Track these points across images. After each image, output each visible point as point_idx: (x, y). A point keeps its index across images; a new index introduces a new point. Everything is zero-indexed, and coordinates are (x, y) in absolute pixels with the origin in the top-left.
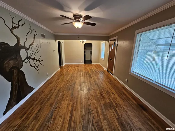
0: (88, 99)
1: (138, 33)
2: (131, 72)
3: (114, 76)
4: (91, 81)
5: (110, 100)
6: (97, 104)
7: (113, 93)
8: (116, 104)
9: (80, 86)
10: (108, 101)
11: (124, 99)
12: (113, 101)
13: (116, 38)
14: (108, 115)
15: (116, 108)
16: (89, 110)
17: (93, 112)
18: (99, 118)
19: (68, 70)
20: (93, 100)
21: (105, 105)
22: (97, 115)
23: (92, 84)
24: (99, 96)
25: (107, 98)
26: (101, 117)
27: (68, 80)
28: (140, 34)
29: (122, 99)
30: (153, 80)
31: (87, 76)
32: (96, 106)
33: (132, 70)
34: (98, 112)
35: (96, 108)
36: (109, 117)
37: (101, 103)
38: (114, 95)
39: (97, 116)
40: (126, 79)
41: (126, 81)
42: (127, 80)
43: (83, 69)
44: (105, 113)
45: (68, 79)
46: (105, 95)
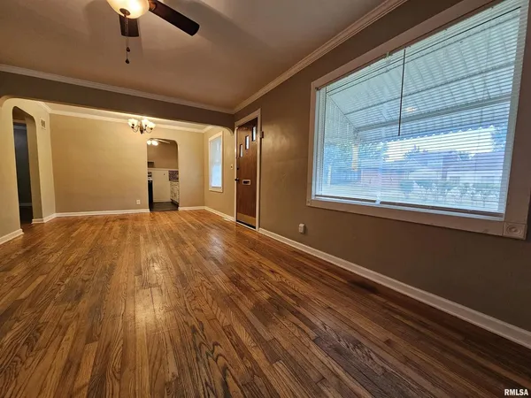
0: (183, 310)
1: (318, 89)
2: (313, 198)
3: (262, 231)
4: (186, 252)
5: (269, 290)
6: (227, 318)
7: (273, 272)
8: (293, 296)
9: (140, 273)
10: (265, 296)
11: (311, 279)
12: (280, 293)
13: (257, 114)
14: (281, 339)
15: (297, 308)
16: (197, 349)
17: (218, 350)
18: (249, 365)
19: (70, 234)
20: (206, 308)
21: (259, 309)
22: (236, 356)
23: (191, 259)
24: (227, 288)
25: (258, 288)
26: (257, 355)
27: (74, 264)
28: (323, 90)
29: (307, 281)
30: (374, 201)
31: (166, 243)
32: (227, 322)
33: (313, 194)
34: (238, 346)
35: (229, 331)
36: (285, 345)
37: (244, 308)
38: (277, 275)
39: (239, 360)
40: (302, 225)
41: (301, 230)
42: (305, 227)
43: (147, 225)
44: (268, 337)
45: (68, 262)
46: (248, 280)
